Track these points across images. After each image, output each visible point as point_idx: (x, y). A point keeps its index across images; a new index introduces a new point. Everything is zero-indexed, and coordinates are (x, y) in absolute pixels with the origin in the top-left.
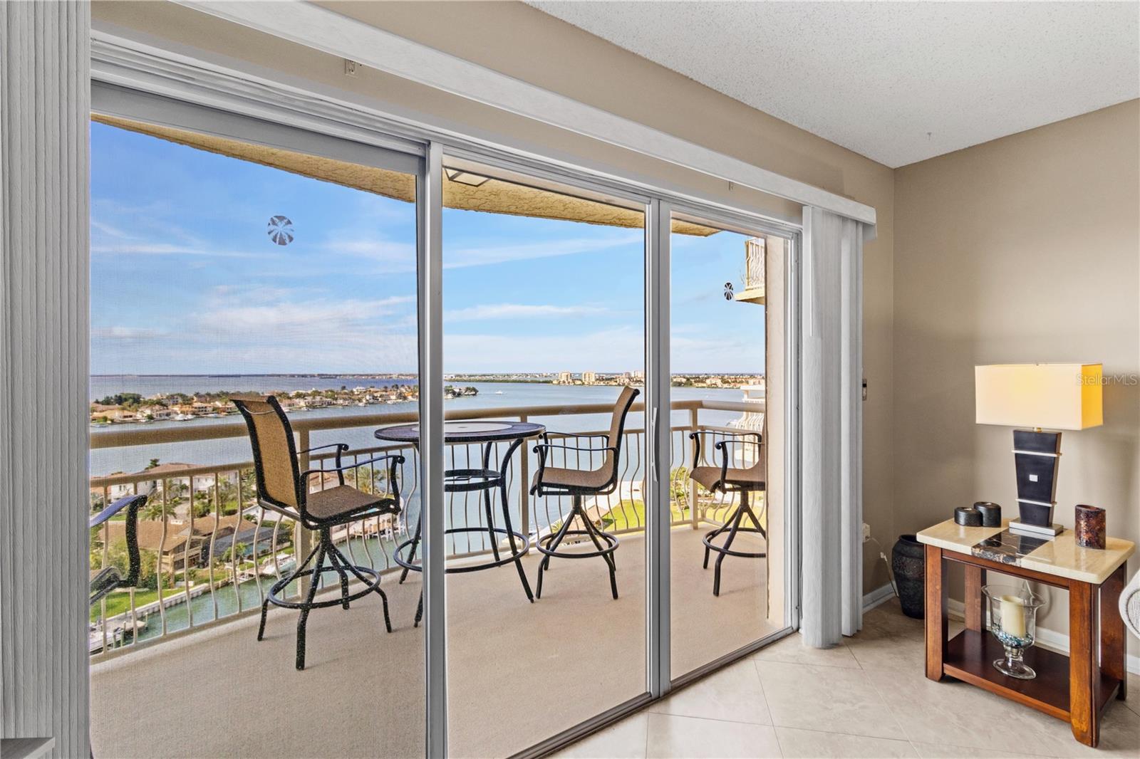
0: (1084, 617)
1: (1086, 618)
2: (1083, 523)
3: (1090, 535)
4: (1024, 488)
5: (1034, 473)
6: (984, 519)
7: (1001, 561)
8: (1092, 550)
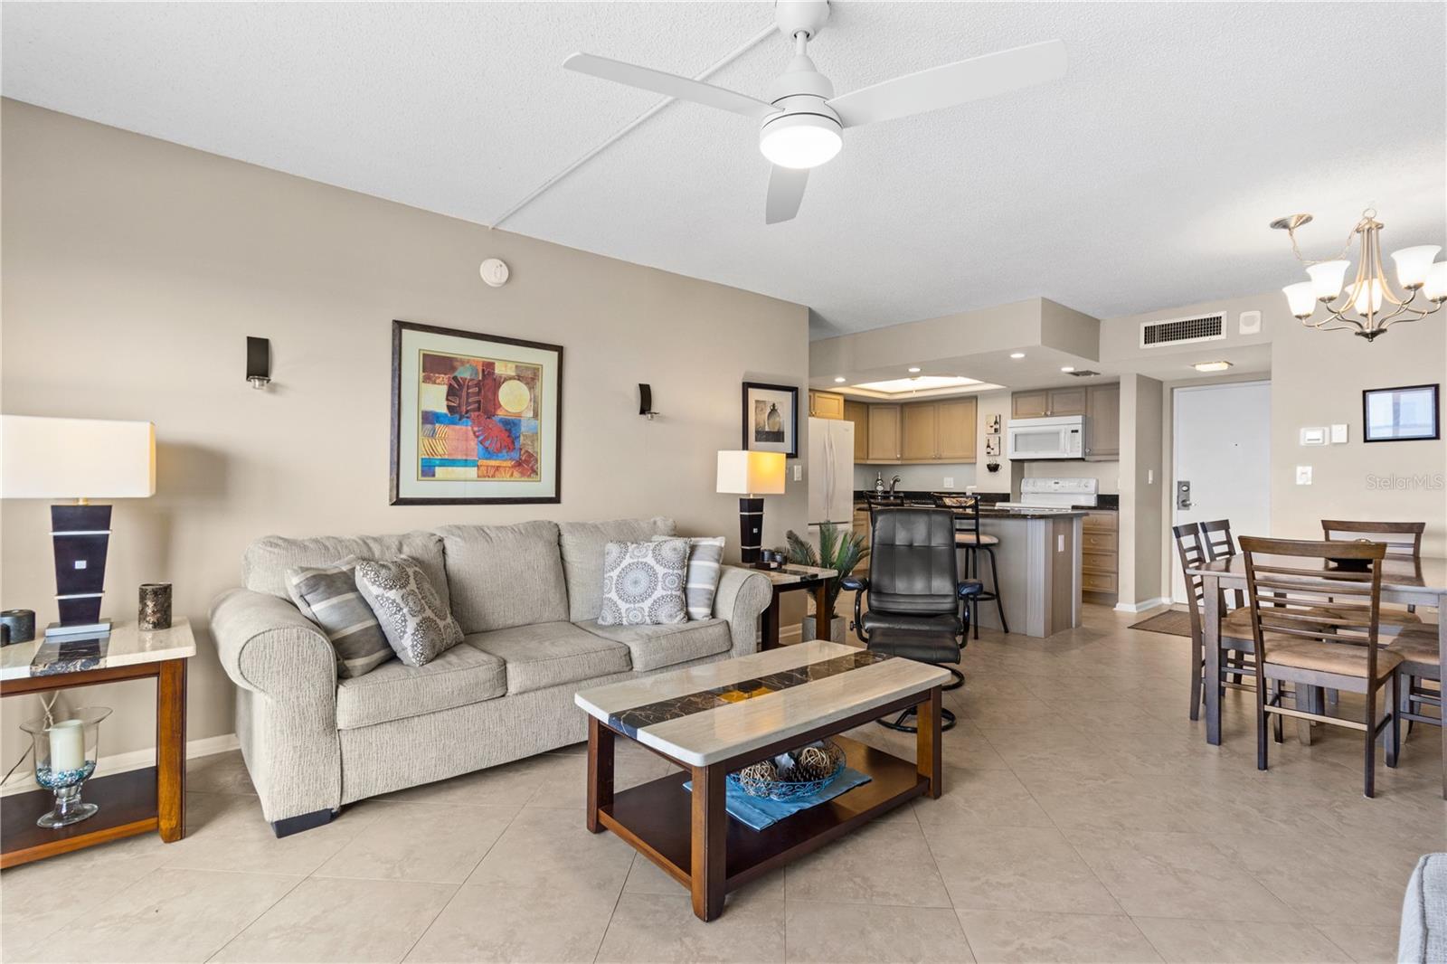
0: (175, 699)
1: (178, 700)
2: (150, 604)
3: (159, 615)
4: (67, 579)
5: (81, 559)
6: (12, 633)
7: (78, 670)
8: (161, 631)
